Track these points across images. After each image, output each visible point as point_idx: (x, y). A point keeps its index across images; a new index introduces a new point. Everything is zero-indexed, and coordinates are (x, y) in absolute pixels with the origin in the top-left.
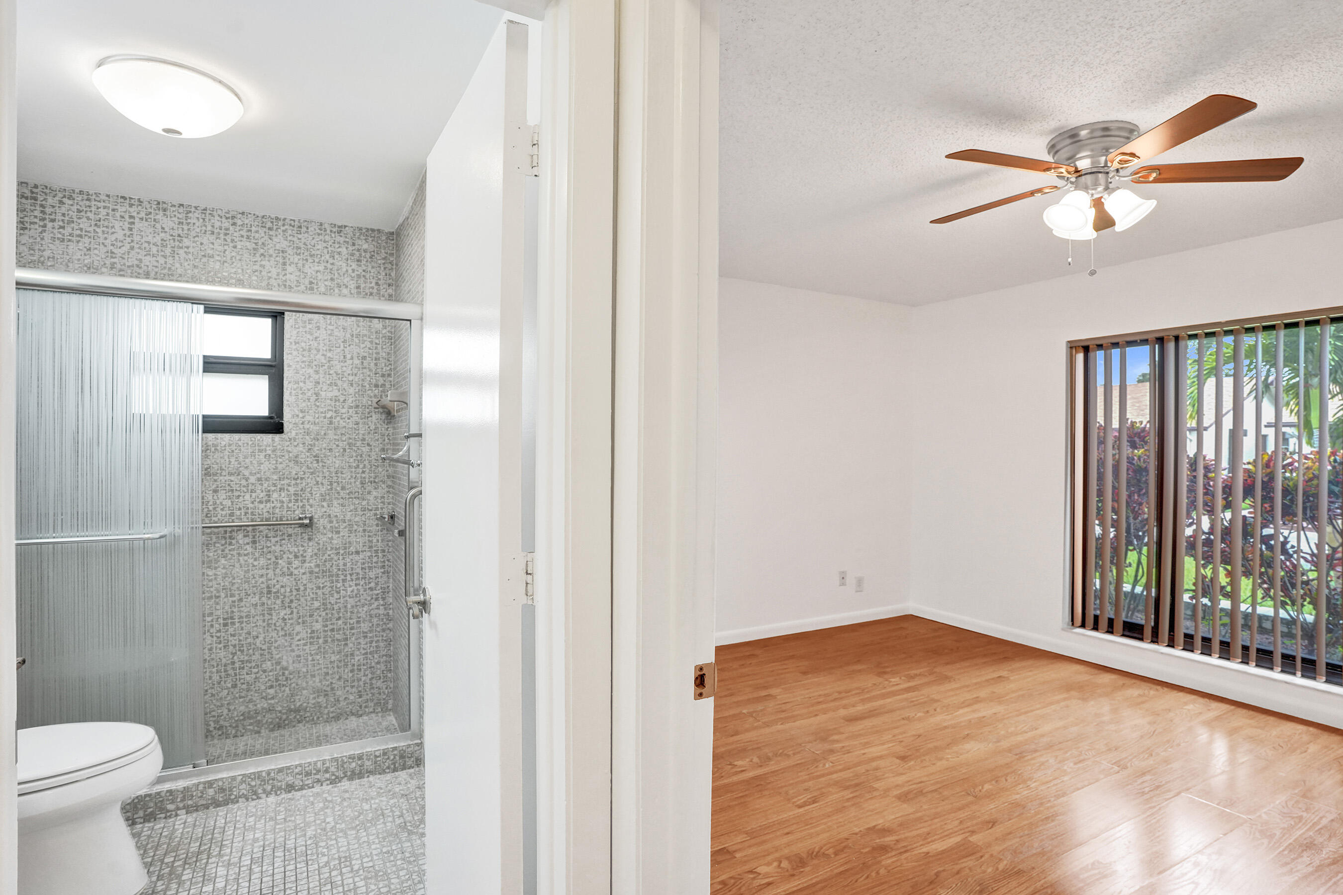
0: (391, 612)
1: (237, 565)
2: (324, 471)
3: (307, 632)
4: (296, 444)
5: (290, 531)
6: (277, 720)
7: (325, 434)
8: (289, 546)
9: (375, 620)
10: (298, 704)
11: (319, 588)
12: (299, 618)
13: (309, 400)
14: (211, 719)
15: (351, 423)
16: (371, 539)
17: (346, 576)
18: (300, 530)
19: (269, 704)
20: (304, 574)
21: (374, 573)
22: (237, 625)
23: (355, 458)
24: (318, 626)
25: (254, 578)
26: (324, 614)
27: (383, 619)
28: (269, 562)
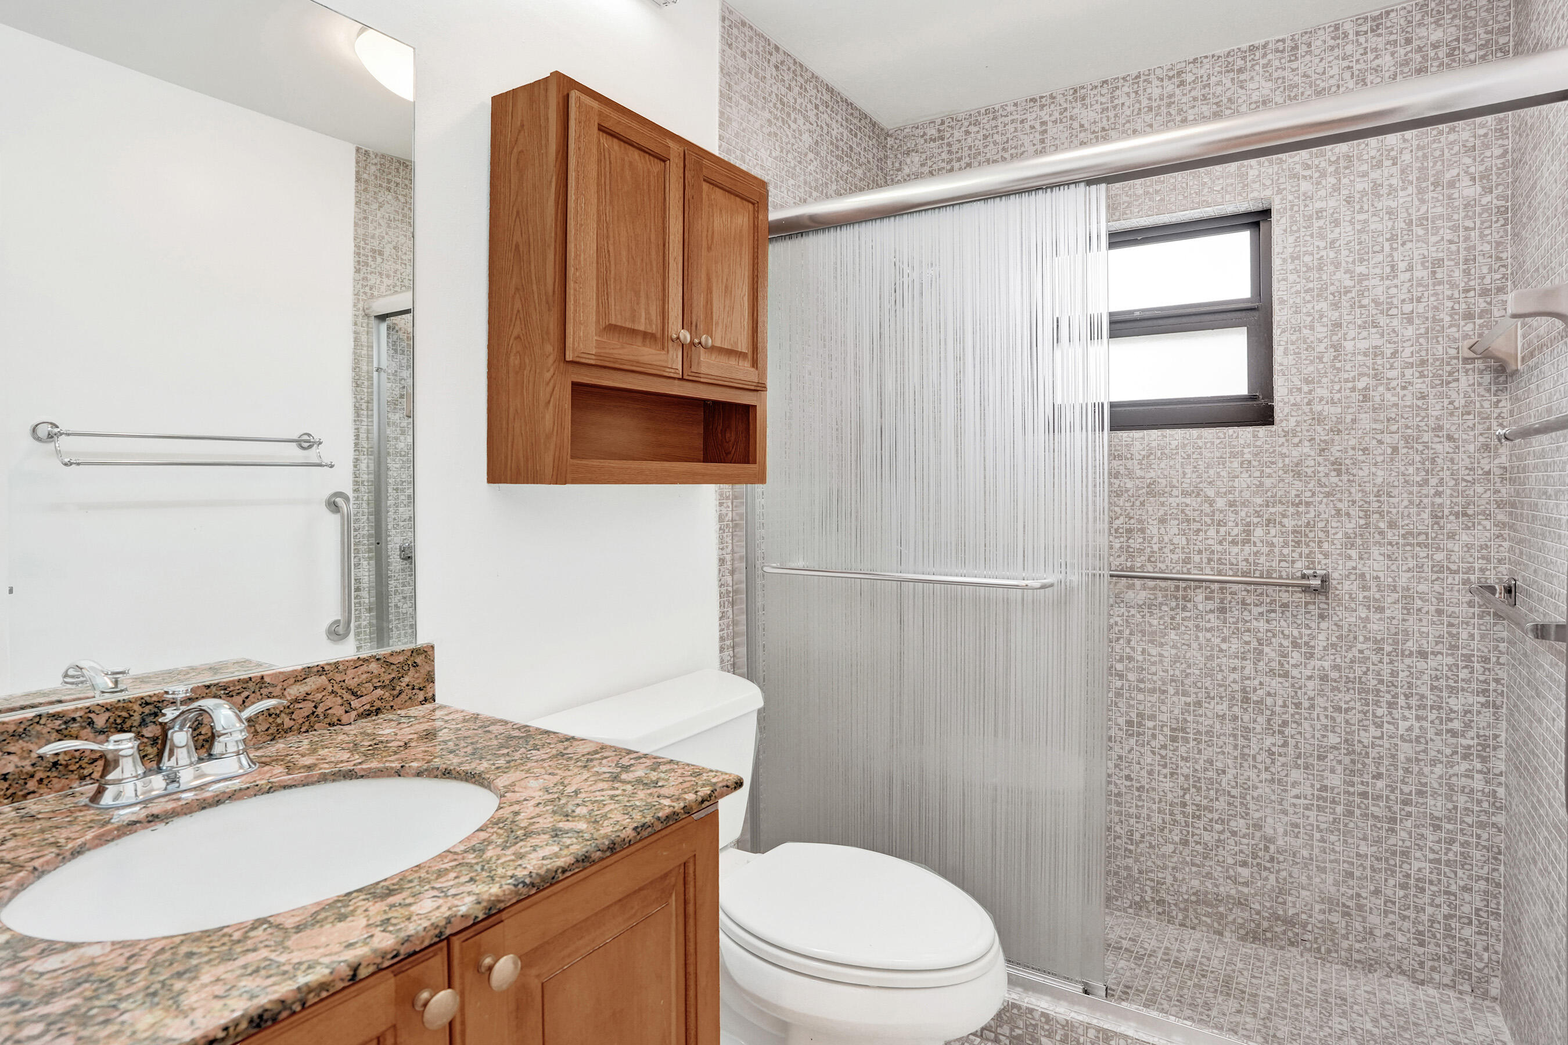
0: (1501, 792)
1: (1195, 645)
2: (1353, 490)
3: (1312, 786)
4: (1296, 440)
5: (1285, 597)
6: (1253, 925)
7: (1354, 421)
8: (1283, 623)
9: (1461, 800)
10: (1291, 912)
11: (1338, 709)
12: (1299, 757)
13: (1321, 359)
14: (1148, 882)
15: (1409, 397)
16: (1454, 631)
17: (1395, 696)
18: (1300, 597)
19: (1238, 892)
20: (1310, 678)
21: (1462, 701)
22: (1192, 744)
23: (1419, 465)
24: (1335, 780)
25: (1221, 671)
26: (1347, 760)
27: (1479, 802)
28: (1247, 647)
